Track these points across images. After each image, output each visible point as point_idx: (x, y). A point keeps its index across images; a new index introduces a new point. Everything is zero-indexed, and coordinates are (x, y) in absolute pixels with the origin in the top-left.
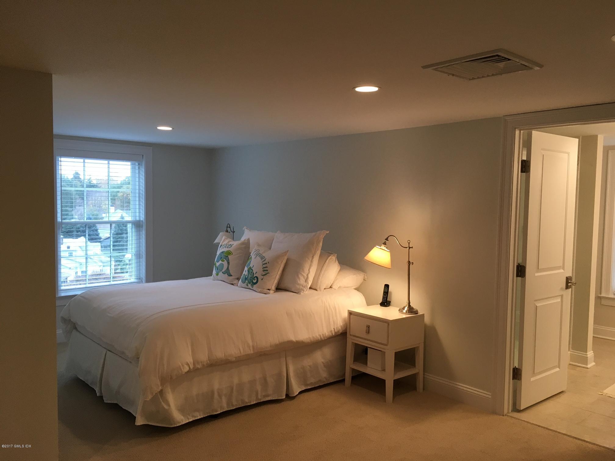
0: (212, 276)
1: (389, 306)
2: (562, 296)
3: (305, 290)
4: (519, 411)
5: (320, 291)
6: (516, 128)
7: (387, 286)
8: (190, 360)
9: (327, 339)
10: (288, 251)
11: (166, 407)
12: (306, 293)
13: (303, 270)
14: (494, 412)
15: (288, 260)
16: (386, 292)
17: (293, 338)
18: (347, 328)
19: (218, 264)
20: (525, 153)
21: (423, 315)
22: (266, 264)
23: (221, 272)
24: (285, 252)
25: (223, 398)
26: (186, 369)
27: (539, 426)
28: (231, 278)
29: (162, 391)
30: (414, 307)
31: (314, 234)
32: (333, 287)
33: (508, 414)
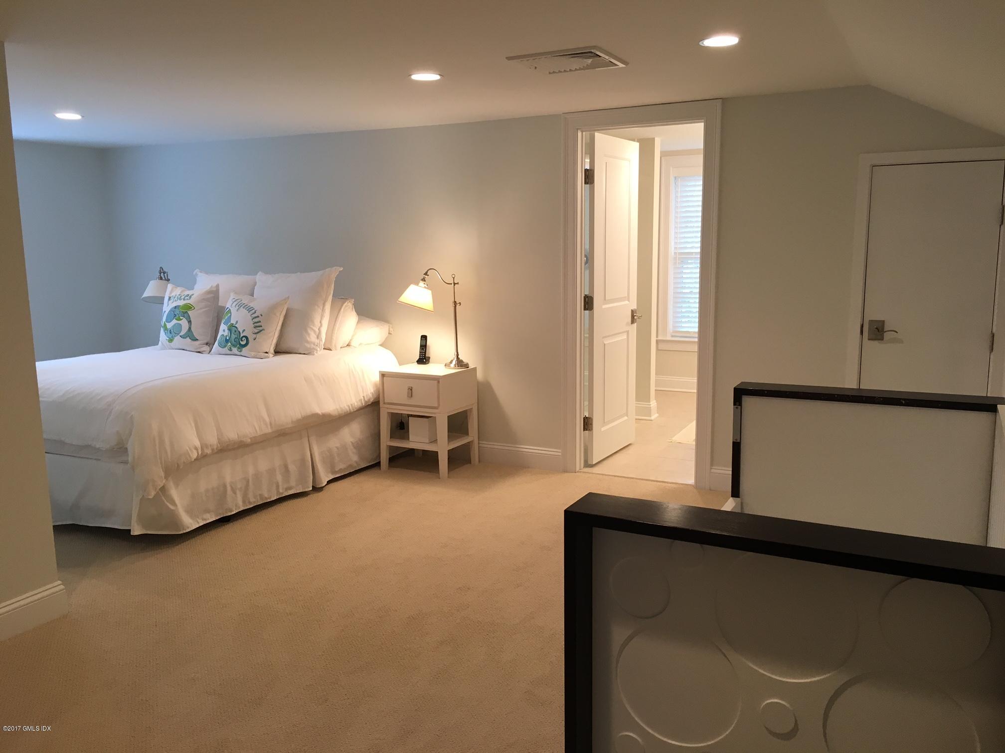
0: (158, 345)
1: (428, 363)
2: (628, 332)
3: (318, 349)
4: (592, 466)
5: (336, 350)
6: (577, 129)
7: (424, 338)
8: (197, 443)
9: (356, 411)
10: (288, 297)
11: (172, 507)
12: (320, 353)
13: (313, 322)
14: (565, 471)
15: (288, 310)
16: (424, 347)
17: (318, 411)
18: (379, 395)
19: (169, 326)
20: (588, 160)
21: (475, 369)
22: (258, 317)
23: (179, 336)
24: (285, 300)
25: (238, 492)
26: (194, 455)
27: (615, 476)
28: (197, 343)
29: (163, 487)
30: (464, 361)
31: (320, 273)
32: (353, 344)
33: (581, 470)
